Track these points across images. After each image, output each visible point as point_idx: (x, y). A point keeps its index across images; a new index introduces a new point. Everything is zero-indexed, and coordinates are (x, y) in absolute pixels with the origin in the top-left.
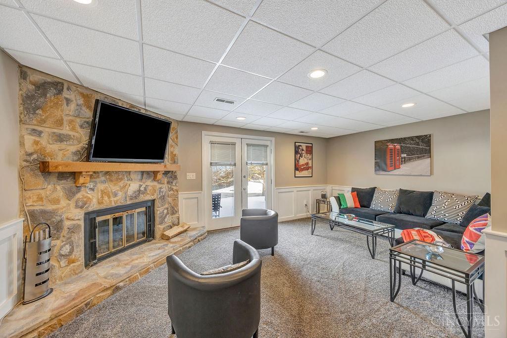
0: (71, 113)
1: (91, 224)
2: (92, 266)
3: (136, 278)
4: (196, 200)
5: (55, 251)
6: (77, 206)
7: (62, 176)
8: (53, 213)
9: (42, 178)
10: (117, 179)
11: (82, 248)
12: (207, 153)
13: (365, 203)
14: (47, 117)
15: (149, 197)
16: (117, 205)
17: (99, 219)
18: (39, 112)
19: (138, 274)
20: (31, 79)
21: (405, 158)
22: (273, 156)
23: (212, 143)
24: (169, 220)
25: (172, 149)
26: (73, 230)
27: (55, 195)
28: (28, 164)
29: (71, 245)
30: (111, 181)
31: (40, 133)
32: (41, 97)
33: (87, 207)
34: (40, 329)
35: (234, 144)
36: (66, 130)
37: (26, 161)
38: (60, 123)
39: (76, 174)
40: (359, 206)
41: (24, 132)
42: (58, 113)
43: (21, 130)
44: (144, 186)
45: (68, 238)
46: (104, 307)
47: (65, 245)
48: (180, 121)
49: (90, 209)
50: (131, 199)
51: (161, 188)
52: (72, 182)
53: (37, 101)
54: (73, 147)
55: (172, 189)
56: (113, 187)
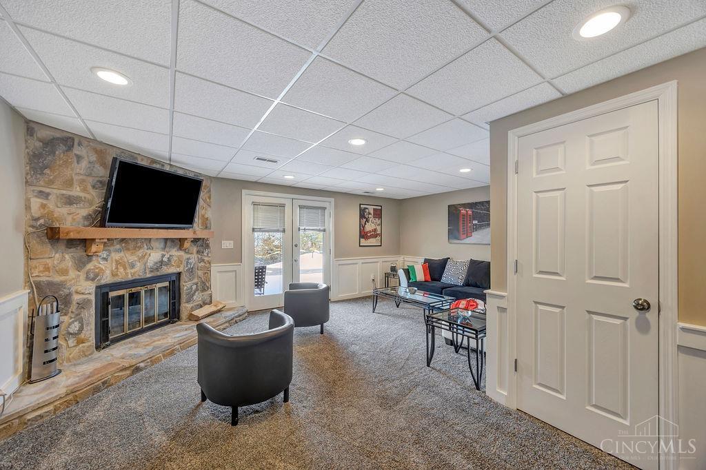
0: (82, 172)
1: (103, 299)
2: (104, 348)
3: (159, 360)
4: (234, 273)
5: (62, 328)
6: (87, 278)
7: (71, 243)
8: (61, 285)
9: (49, 246)
10: (135, 248)
11: (93, 326)
12: (248, 217)
13: (436, 276)
14: (55, 177)
15: (173, 270)
16: (134, 278)
17: (112, 294)
18: (47, 171)
19: (161, 355)
20: (39, 135)
21: (476, 225)
22: (332, 220)
23: (254, 204)
24: (198, 297)
25: (203, 212)
26: (83, 305)
27: (63, 266)
28: (34, 230)
29: (80, 323)
30: (128, 249)
31: (47, 196)
32: (49, 155)
33: (99, 280)
34: (56, 403)
35: (283, 206)
36: (76, 191)
37: (33, 227)
38: (69, 183)
39: (88, 242)
40: (430, 280)
41: (30, 195)
42: (68, 172)
43: (26, 193)
44: (167, 256)
45: (77, 315)
46: (123, 386)
47: (73, 322)
48: (214, 177)
49: (103, 282)
50: (152, 271)
51: (188, 259)
52: (82, 250)
53: (45, 160)
54: (83, 211)
55: (203, 260)
56: (130, 257)
